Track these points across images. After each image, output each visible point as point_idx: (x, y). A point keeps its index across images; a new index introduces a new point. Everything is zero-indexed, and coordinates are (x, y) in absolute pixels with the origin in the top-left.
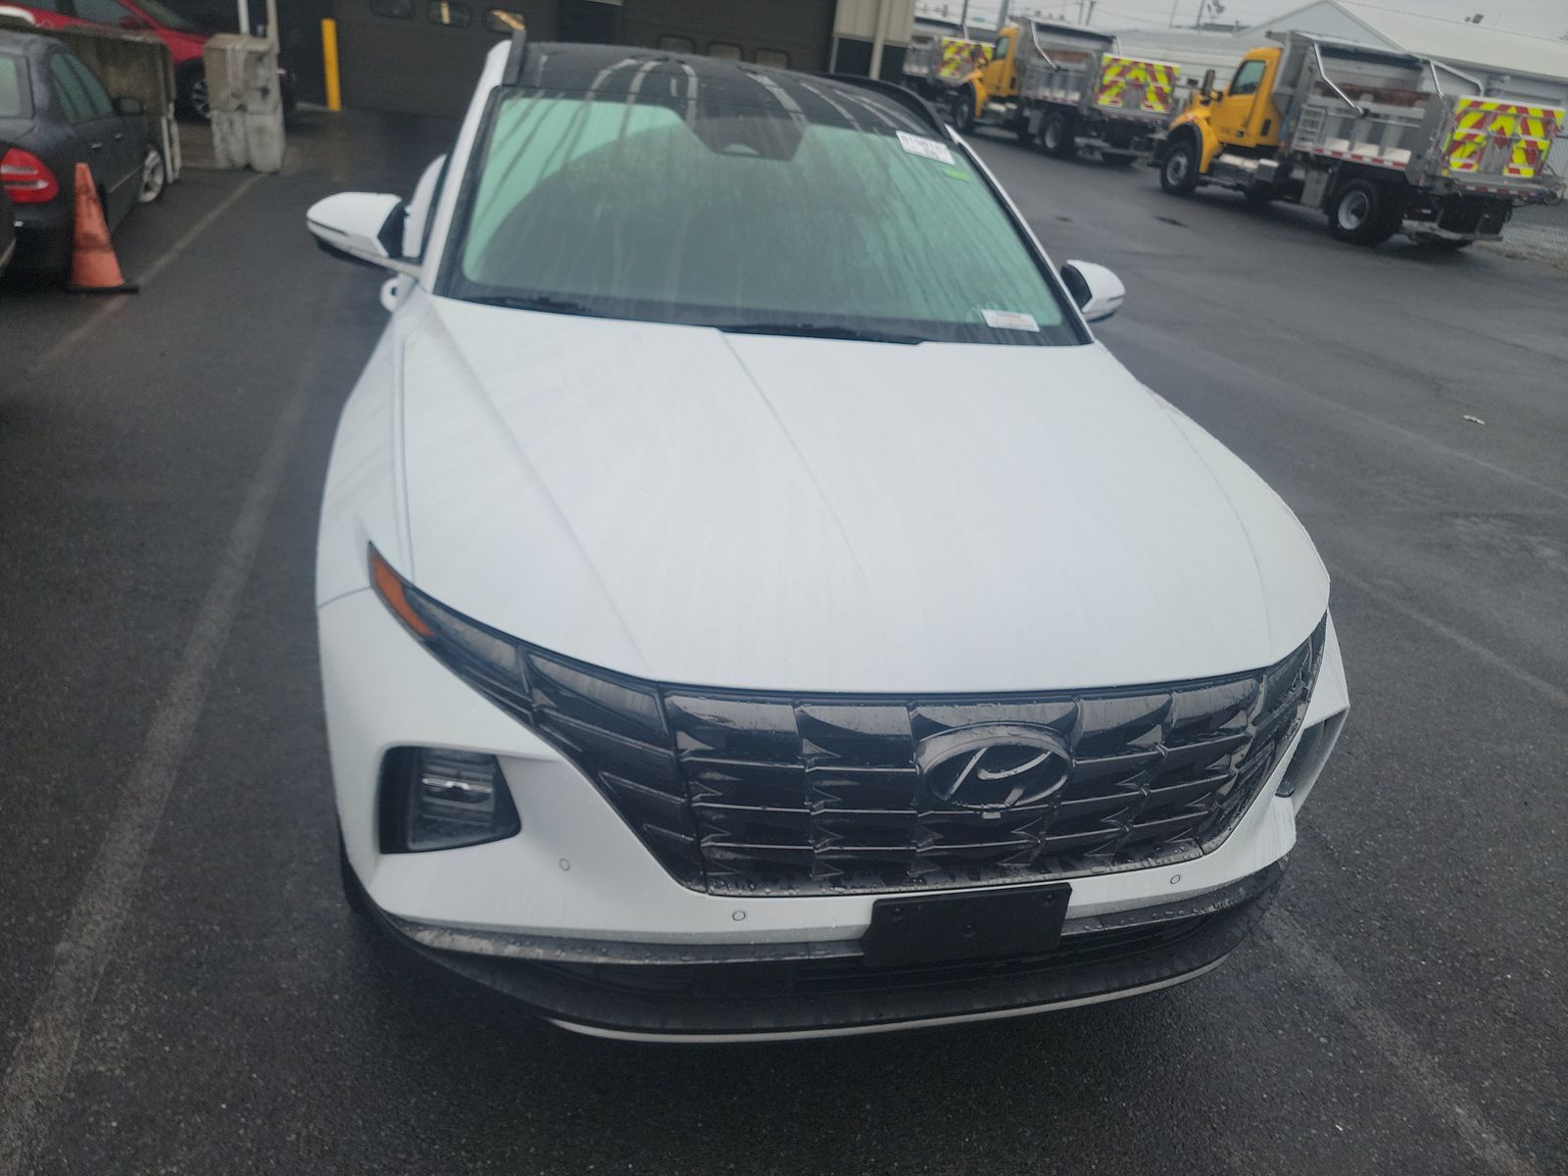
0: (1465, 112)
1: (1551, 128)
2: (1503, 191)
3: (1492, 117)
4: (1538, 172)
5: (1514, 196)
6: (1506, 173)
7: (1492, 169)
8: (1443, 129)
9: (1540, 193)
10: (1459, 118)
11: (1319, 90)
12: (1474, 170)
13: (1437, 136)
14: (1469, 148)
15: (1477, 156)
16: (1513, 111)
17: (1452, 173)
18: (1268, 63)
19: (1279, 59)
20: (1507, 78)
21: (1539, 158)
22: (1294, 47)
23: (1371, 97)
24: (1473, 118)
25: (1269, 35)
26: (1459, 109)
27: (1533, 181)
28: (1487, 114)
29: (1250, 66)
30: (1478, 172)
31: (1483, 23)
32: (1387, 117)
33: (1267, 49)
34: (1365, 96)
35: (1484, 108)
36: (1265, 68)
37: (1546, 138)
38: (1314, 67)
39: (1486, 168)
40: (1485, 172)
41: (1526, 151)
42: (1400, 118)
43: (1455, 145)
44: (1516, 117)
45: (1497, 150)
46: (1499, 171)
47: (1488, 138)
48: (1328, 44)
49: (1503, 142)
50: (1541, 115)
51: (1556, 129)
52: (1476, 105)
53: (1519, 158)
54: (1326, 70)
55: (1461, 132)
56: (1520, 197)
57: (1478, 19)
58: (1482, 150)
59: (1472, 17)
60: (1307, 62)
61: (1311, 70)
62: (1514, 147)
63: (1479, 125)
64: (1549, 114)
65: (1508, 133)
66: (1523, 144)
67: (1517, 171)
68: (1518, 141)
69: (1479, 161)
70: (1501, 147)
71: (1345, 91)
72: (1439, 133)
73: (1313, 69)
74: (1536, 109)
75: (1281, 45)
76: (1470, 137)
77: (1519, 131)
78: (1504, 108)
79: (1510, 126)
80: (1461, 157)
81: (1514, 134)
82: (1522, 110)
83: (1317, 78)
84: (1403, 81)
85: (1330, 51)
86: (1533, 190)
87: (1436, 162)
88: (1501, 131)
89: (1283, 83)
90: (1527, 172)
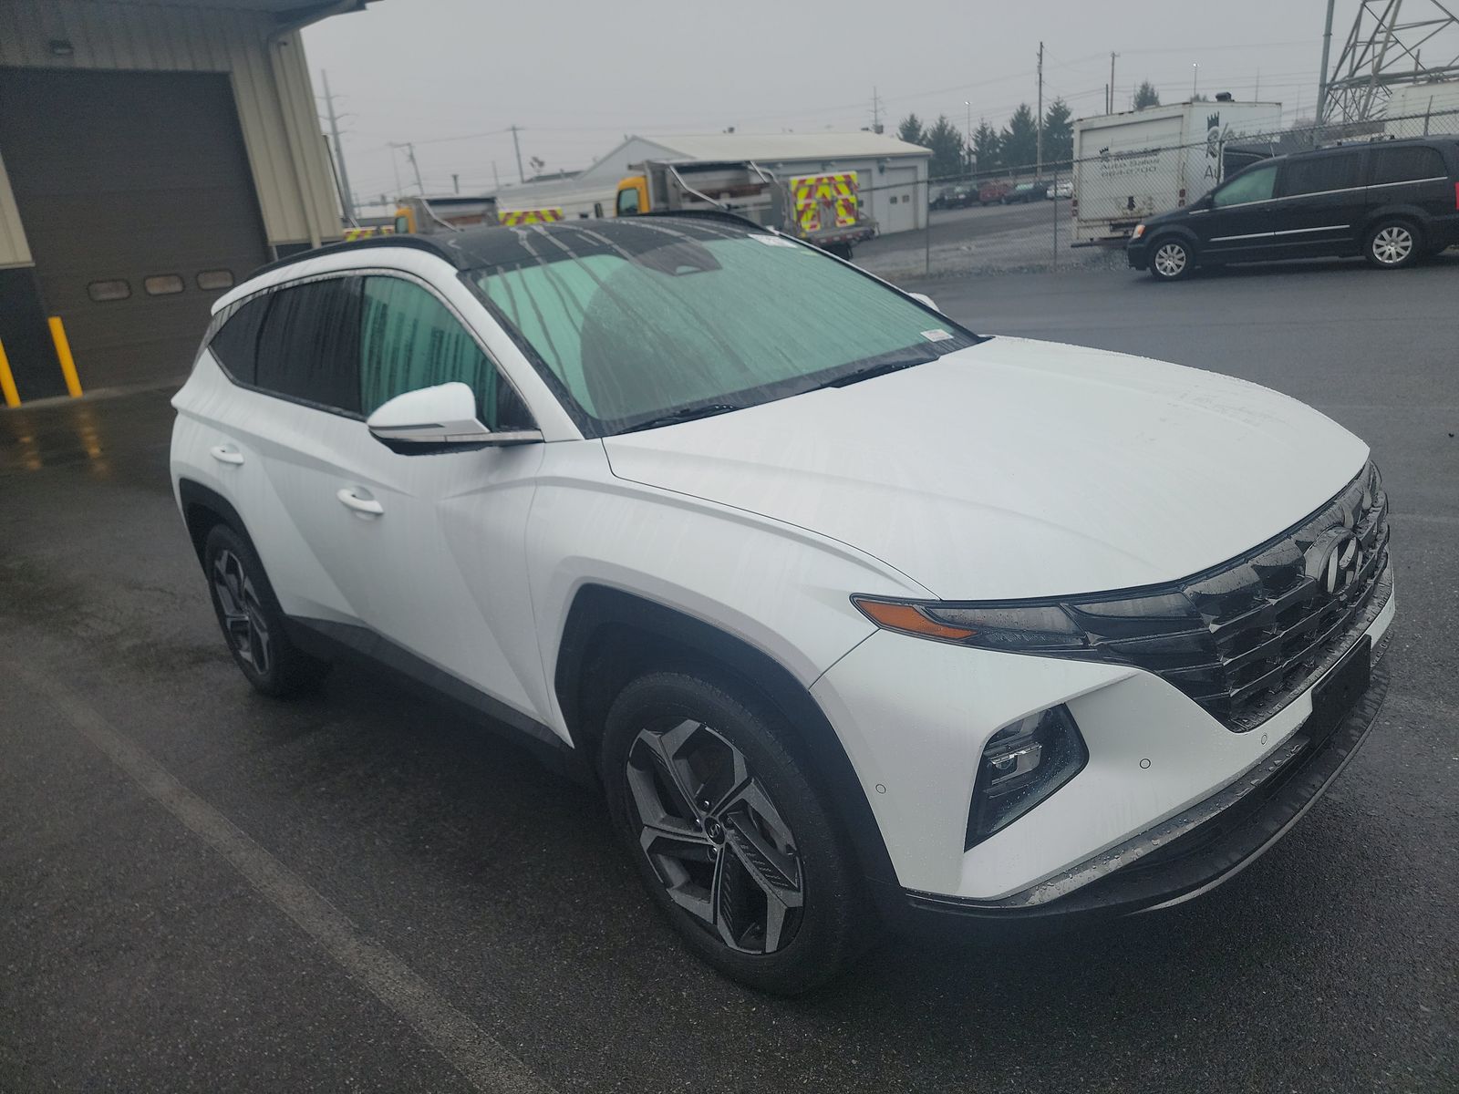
0: (797, 189)
1: (853, 186)
2: (843, 238)
3: (814, 188)
4: (857, 218)
5: (850, 239)
6: (838, 225)
7: (829, 224)
8: (788, 204)
9: (865, 232)
10: (795, 194)
11: (688, 199)
12: (818, 228)
13: (787, 210)
14: (810, 214)
15: (816, 218)
16: (825, 181)
17: (807, 233)
18: (638, 188)
19: (646, 183)
20: (780, 165)
21: (853, 209)
22: (653, 173)
23: (727, 195)
24: (803, 193)
25: (630, 167)
26: (793, 188)
27: (856, 226)
28: (811, 187)
29: (624, 195)
30: (822, 229)
31: (736, 131)
32: (745, 206)
33: (633, 178)
34: (722, 195)
35: (808, 183)
36: (639, 193)
37: (852, 194)
38: (677, 183)
39: (826, 224)
40: (825, 227)
41: (844, 206)
42: (755, 205)
43: (800, 214)
44: (829, 184)
45: (827, 210)
46: (834, 224)
47: (818, 203)
48: (680, 164)
49: (829, 204)
50: (843, 179)
51: (856, 187)
52: (802, 182)
53: (842, 213)
54: (687, 183)
55: (801, 204)
56: (854, 239)
57: (731, 130)
58: (819, 212)
59: (726, 129)
60: (669, 181)
61: (674, 185)
62: (836, 205)
63: (809, 196)
64: (847, 177)
65: (829, 198)
66: (840, 202)
67: (844, 222)
68: (837, 200)
69: (819, 220)
70: (829, 208)
71: (707, 195)
72: (786, 208)
73: (676, 185)
74: (839, 176)
75: (642, 173)
76: (807, 206)
77: (835, 193)
78: (819, 180)
79: (827, 191)
80: (807, 221)
81: (833, 197)
82: (831, 179)
83: (682, 191)
84: (738, 179)
85: (682, 169)
86: (861, 231)
87: (794, 228)
88: (824, 196)
89: (656, 200)
90: (851, 221)
